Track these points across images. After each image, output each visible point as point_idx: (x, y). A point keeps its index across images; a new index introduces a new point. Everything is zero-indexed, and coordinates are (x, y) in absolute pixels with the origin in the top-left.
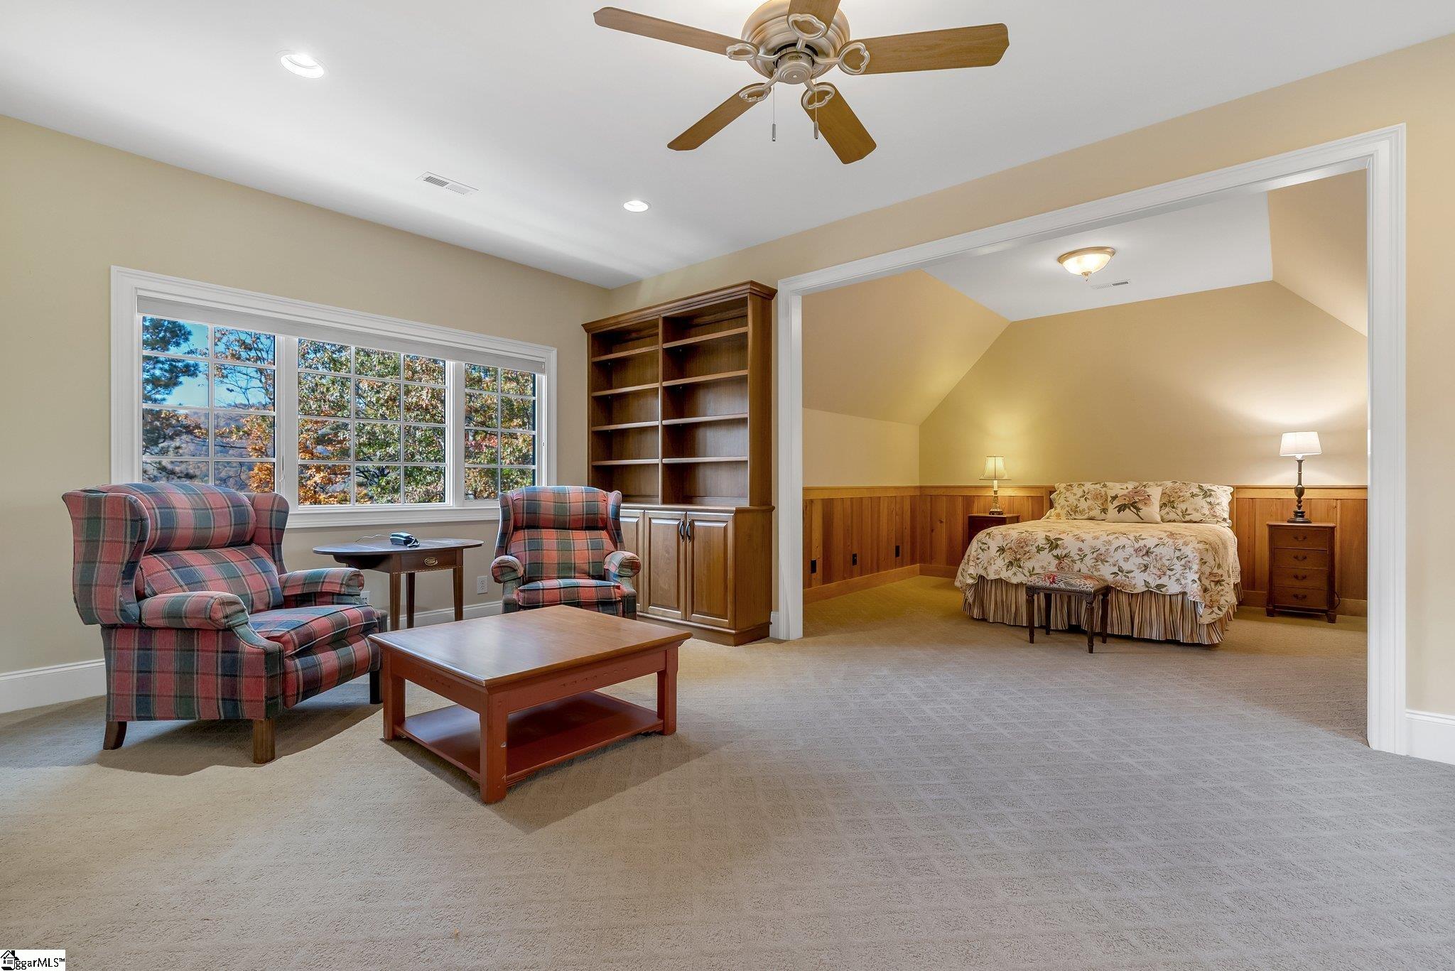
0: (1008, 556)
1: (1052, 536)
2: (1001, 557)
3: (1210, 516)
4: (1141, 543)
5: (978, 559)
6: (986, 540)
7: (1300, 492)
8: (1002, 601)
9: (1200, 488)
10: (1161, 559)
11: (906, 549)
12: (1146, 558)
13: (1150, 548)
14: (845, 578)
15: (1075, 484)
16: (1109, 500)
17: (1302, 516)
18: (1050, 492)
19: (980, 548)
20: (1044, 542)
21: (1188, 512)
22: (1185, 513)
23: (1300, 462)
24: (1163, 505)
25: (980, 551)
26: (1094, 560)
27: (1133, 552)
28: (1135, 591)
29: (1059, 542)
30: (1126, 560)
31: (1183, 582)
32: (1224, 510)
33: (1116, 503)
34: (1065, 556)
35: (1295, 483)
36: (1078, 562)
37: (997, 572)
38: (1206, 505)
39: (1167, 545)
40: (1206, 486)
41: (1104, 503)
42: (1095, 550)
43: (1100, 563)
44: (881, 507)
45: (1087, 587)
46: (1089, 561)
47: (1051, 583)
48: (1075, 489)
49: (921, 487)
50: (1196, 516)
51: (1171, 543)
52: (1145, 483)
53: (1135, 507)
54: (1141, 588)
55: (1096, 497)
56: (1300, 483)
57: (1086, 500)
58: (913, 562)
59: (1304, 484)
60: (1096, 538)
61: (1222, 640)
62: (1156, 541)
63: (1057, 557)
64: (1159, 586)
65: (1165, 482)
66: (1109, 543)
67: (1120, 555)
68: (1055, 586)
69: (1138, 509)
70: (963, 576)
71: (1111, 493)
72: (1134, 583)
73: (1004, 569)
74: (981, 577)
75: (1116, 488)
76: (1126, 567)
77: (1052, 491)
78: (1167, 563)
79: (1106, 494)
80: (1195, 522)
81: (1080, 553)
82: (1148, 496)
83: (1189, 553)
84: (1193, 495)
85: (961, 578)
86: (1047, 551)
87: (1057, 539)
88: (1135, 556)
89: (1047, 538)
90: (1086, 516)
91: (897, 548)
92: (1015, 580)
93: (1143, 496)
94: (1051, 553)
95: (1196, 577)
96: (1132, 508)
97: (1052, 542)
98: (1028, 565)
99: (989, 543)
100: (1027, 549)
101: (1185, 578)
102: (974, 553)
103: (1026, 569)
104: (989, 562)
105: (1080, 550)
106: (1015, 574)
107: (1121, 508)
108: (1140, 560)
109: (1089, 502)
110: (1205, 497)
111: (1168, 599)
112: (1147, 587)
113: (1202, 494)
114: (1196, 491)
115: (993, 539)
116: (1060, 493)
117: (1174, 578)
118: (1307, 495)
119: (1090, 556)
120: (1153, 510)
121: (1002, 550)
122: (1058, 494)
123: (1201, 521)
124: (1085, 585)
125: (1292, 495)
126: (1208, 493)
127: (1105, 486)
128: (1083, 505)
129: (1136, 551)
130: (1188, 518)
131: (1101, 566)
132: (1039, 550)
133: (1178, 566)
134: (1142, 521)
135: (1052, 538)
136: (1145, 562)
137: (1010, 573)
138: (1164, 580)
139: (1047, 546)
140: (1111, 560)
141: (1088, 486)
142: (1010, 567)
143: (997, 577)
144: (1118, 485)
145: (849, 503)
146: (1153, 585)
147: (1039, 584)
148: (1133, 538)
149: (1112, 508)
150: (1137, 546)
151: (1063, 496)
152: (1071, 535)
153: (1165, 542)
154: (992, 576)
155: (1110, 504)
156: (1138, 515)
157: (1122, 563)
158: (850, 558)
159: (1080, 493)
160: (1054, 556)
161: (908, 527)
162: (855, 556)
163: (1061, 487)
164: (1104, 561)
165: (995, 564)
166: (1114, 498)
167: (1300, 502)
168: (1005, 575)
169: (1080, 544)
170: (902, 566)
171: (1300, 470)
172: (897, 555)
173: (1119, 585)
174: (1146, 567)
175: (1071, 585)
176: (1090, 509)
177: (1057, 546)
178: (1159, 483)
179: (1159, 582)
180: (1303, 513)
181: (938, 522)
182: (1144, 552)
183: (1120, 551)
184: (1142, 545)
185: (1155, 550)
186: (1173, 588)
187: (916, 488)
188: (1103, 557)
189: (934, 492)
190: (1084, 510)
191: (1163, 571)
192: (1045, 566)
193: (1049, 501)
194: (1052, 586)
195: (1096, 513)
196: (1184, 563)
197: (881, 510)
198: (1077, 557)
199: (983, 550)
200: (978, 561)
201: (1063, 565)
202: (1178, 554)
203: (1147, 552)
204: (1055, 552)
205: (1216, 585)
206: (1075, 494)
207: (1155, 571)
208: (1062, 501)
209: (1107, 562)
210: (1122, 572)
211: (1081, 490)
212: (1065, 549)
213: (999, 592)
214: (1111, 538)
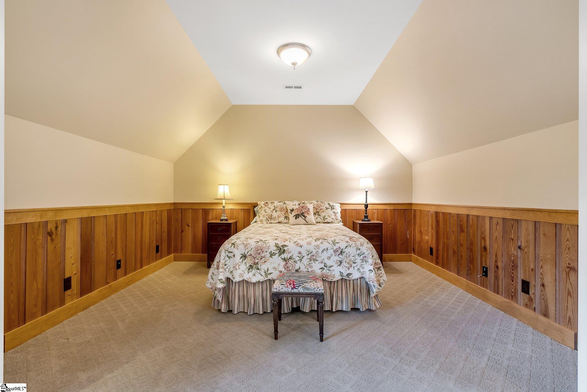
0: (249, 261)
1: (280, 244)
2: (244, 262)
3: (335, 219)
4: (337, 246)
5: (225, 265)
6: (232, 249)
7: (366, 206)
8: (244, 296)
9: (329, 204)
10: (349, 256)
11: (164, 247)
12: (340, 256)
13: (342, 249)
14: (108, 283)
15: (269, 202)
16: (289, 212)
17: (367, 218)
18: (254, 206)
19: (227, 256)
20: (275, 248)
21: (325, 218)
22: (324, 218)
23: (367, 192)
24: (315, 214)
25: (227, 258)
26: (309, 260)
27: (333, 253)
28: (335, 280)
29: (285, 248)
30: (329, 258)
31: (362, 270)
32: (339, 215)
33: (294, 213)
34: (290, 258)
35: (364, 202)
36: (298, 262)
37: (241, 275)
38: (332, 213)
39: (352, 246)
40: (331, 204)
41: (286, 212)
42: (309, 253)
43: (312, 262)
44: (144, 219)
45: (320, 290)
46: (305, 261)
47: (292, 289)
48: (270, 205)
49: (175, 204)
50: (329, 220)
51: (353, 245)
52: (303, 202)
53: (304, 216)
54: (338, 277)
55: (282, 210)
56: (366, 202)
57: (276, 212)
58: (169, 253)
59: (368, 202)
60: (309, 244)
61: (381, 305)
62: (346, 244)
63: (284, 259)
64: (349, 275)
65: (313, 201)
66: (318, 247)
67: (325, 255)
68: (295, 291)
69: (305, 217)
70: (212, 279)
71: (290, 207)
72: (333, 274)
73: (246, 272)
74: (228, 279)
75: (290, 205)
76: (329, 263)
77: (255, 205)
78: (352, 259)
79: (286, 208)
80: (328, 223)
81: (299, 255)
82: (308, 209)
83: (365, 251)
84: (327, 209)
85: (211, 280)
86: (277, 255)
87: (284, 246)
88: (334, 255)
89: (277, 246)
90: (277, 221)
91: (157, 247)
92: (254, 280)
93: (305, 209)
94: (280, 257)
95: (372, 268)
96: (302, 216)
97: (281, 249)
98: (264, 267)
99: (234, 252)
100: (263, 255)
101: (363, 268)
102: (222, 261)
103: (263, 270)
104: (234, 267)
105: (300, 253)
106: (254, 275)
107: (297, 217)
108: (337, 258)
109: (278, 213)
110: (332, 209)
111: (352, 282)
112: (342, 276)
113: (330, 207)
114: (328, 206)
115: (237, 249)
116: (262, 207)
117: (356, 268)
118: (369, 207)
119: (306, 257)
120: (311, 217)
121: (244, 256)
122: (260, 208)
123: (332, 223)
124: (318, 288)
125: (363, 207)
126: (333, 207)
127: (285, 203)
128: (275, 214)
129: (334, 251)
130: (326, 221)
131: (313, 264)
132: (272, 255)
133: (359, 261)
134: (307, 224)
135: (280, 245)
136: (340, 259)
137: (251, 274)
138: (351, 271)
139: (277, 252)
140: (320, 259)
141: (276, 203)
142: (251, 270)
143: (241, 279)
144: (291, 203)
145: (113, 219)
146: (345, 274)
147: (283, 291)
148: (331, 243)
149: (291, 216)
150: (335, 248)
151: (263, 209)
152: (292, 242)
153: (351, 244)
154: (237, 279)
155: (290, 214)
156: (305, 220)
157: (326, 261)
158: (113, 264)
159: (273, 208)
160: (282, 259)
161: (166, 232)
162: (119, 261)
163: (261, 203)
164: (315, 260)
165: (239, 269)
166: (292, 210)
167: (366, 211)
168: (247, 276)
169: (299, 249)
170: (161, 258)
171: (366, 196)
172: (157, 251)
173: (324, 276)
174: (341, 262)
175: (308, 289)
176: (279, 217)
177: (284, 251)
178: (310, 202)
179: (348, 272)
180: (367, 216)
181: (187, 226)
182: (340, 252)
183: (325, 252)
184: (338, 248)
185: (346, 250)
186: (356, 275)
187: (171, 204)
188: (314, 258)
189: (184, 207)
190: (275, 217)
191: (351, 264)
192: (276, 267)
193: (253, 212)
194: (293, 291)
195: (282, 219)
196: (362, 258)
197: (144, 222)
198: (298, 259)
199: (229, 257)
200: (225, 267)
201: (289, 265)
202: (358, 252)
203: (341, 252)
204: (283, 256)
205: (378, 270)
206: (270, 208)
207: (346, 265)
208: (263, 212)
209: (317, 260)
210: (326, 267)
211: (273, 206)
212: (289, 253)
213: (241, 288)
214: (318, 243)
